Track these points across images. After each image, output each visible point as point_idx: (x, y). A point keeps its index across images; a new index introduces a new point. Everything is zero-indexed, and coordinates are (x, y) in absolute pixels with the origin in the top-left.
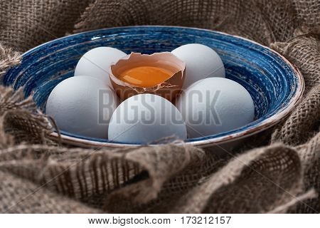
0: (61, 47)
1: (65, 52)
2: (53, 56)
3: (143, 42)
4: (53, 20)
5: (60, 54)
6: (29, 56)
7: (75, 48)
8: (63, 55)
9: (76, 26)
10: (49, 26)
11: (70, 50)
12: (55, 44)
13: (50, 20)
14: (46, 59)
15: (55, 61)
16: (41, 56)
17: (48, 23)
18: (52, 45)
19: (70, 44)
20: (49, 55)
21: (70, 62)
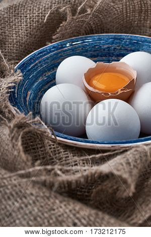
0: (45, 55)
1: (47, 59)
2: (40, 62)
3: (101, 47)
4: (37, 33)
5: (44, 61)
6: (24, 64)
7: (54, 54)
8: (46, 61)
9: (54, 37)
10: (35, 38)
11: (51, 56)
12: (41, 53)
13: (35, 34)
14: (36, 65)
15: (41, 66)
16: (32, 63)
17: (33, 36)
18: (39, 54)
19: (51, 52)
20: (37, 62)
21: (52, 65)
